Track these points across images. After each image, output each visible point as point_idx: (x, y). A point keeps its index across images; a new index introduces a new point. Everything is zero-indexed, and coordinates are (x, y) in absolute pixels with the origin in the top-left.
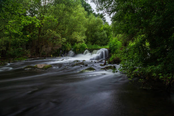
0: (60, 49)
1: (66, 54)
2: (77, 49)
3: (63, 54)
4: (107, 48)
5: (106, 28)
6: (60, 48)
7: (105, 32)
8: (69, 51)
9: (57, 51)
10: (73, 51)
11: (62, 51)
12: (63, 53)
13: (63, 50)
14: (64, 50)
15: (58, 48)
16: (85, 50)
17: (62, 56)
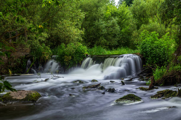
0: (27, 58)
1: (40, 67)
2: (66, 57)
3: (34, 69)
4: (136, 54)
5: (115, 13)
6: (26, 55)
7: (115, 20)
8: (47, 61)
9: (19, 62)
10: (57, 62)
11: (32, 60)
12: (33, 66)
13: (35, 58)
14: (37, 60)
15: (22, 55)
16: (84, 58)
17: (31, 72)
